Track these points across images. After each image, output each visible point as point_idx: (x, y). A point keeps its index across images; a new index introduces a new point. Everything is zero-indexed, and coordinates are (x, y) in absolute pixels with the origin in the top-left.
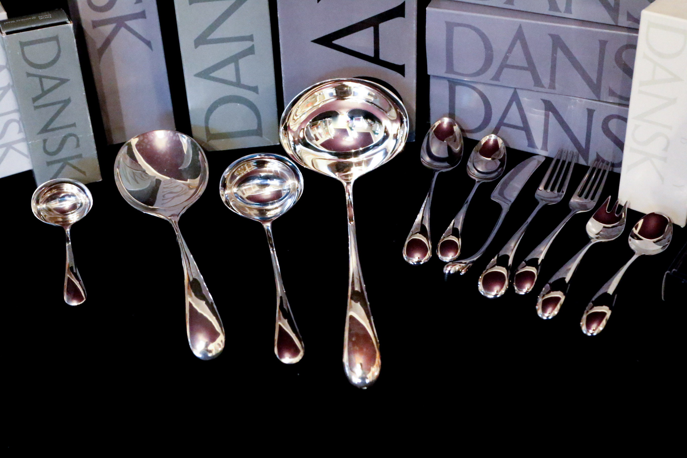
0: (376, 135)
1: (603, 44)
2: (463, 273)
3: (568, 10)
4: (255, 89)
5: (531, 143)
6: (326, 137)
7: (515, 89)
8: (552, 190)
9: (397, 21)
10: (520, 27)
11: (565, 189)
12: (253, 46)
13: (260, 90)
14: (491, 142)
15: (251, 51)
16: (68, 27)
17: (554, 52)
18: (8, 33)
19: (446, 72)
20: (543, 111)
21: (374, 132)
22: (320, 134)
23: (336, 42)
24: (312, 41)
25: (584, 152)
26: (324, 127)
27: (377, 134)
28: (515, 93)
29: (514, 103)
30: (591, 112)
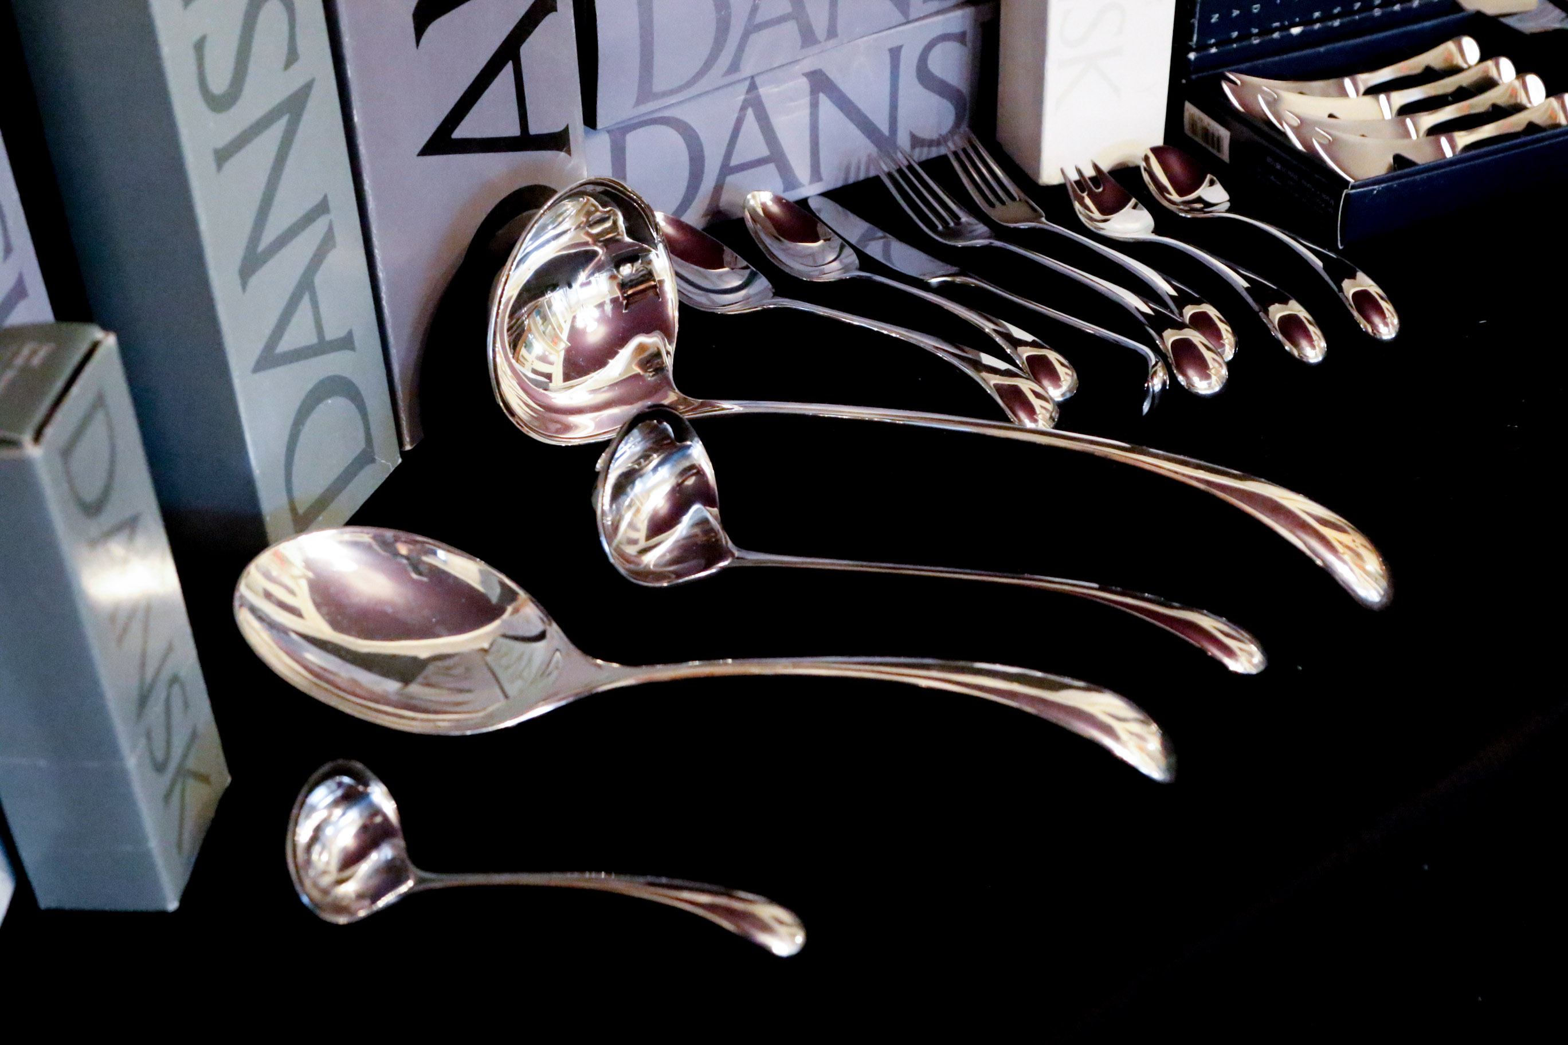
4: (346, 342)
5: (789, 183)
7: (753, 78)
9: (546, 26)
15: (328, 243)
19: (638, 103)
20: (806, 101)
23: (457, 134)
24: (421, 155)
25: (890, 143)
28: (753, 87)
29: (750, 112)
30: (895, 53)
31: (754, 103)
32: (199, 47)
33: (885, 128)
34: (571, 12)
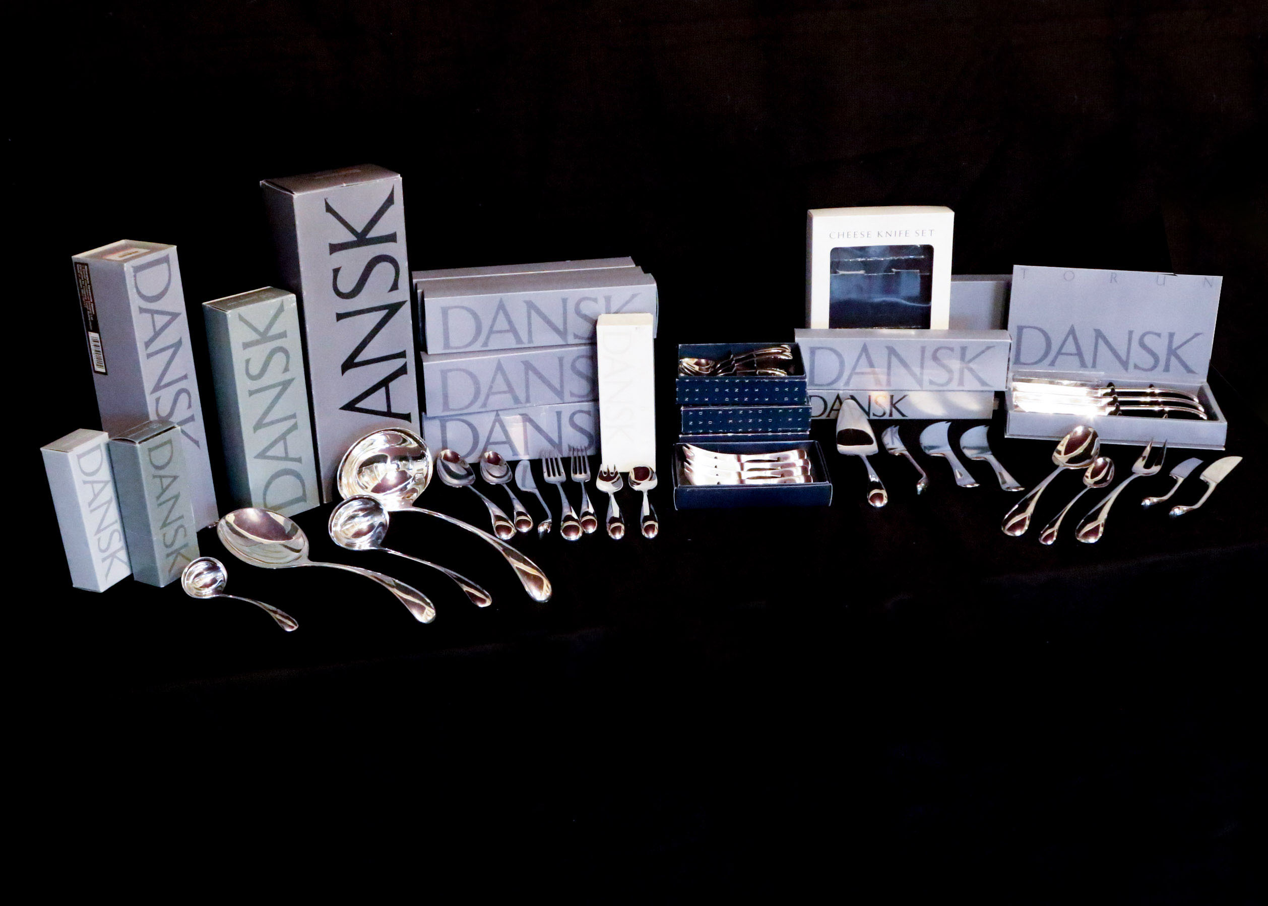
0: (411, 471)
1: (561, 360)
2: (549, 531)
3: (530, 341)
4: (299, 460)
5: (515, 453)
6: (374, 483)
7: (497, 411)
8: (554, 475)
9: (402, 378)
10: (499, 360)
11: (562, 470)
12: (296, 422)
13: (303, 461)
14: (492, 456)
15: (295, 427)
16: (178, 430)
17: (527, 374)
18: (140, 443)
19: (443, 411)
20: (521, 424)
21: (409, 469)
22: (367, 483)
23: (358, 406)
24: (340, 409)
25: (558, 446)
26: (369, 473)
27: (411, 469)
28: (498, 415)
29: (497, 424)
30: (559, 414)
31: (498, 420)
32: (248, 361)
33: (556, 440)
34: (415, 376)
